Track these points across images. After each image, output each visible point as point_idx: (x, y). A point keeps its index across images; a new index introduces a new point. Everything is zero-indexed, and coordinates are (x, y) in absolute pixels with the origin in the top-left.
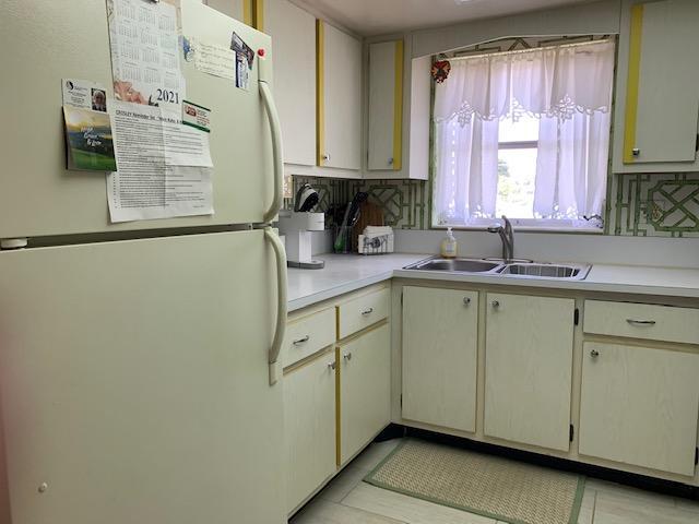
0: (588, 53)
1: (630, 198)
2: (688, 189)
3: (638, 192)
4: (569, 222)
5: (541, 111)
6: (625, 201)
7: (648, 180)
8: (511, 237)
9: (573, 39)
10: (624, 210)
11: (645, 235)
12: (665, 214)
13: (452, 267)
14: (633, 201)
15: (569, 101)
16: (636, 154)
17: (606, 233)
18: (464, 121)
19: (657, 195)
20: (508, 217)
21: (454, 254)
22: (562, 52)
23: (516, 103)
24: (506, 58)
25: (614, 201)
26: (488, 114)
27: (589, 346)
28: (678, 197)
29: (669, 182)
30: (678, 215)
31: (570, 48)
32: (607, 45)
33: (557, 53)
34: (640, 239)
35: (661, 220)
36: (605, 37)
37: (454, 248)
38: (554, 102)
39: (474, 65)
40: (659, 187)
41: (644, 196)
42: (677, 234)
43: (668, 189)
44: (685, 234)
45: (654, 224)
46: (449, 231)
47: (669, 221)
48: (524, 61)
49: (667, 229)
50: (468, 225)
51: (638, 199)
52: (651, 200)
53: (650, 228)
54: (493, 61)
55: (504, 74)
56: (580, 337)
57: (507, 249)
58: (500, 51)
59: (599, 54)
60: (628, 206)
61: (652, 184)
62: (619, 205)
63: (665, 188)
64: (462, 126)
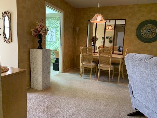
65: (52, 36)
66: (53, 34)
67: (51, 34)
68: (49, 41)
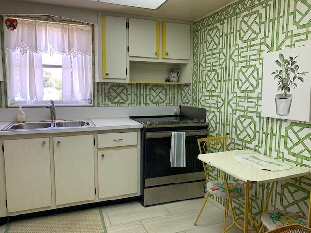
0: (82, 30)
1: (102, 92)
2: (121, 89)
3: (105, 90)
4: (77, 102)
5: (64, 52)
6: (100, 93)
7: (108, 85)
8: (54, 110)
9: (75, 22)
10: (100, 96)
11: (108, 106)
12: (114, 98)
13: (25, 127)
14: (103, 93)
15: (75, 49)
16: (107, 74)
17: (94, 106)
18: (23, 52)
19: (111, 91)
20: (53, 100)
21: (24, 120)
22: (70, 27)
23: (51, 47)
24: (44, 24)
25: (96, 93)
26: (37, 50)
27: (100, 153)
28: (118, 91)
29: (115, 86)
30: (118, 98)
31: (74, 26)
32: (89, 28)
33: (69, 27)
34: (106, 108)
35: (113, 100)
36: (88, 24)
37: (24, 117)
38: (69, 49)
39: (27, 24)
40: (111, 88)
41: (107, 91)
42: (118, 105)
43: (115, 88)
44: (121, 105)
45: (111, 102)
46: (21, 109)
47: (116, 101)
48: (53, 27)
49: (115, 103)
50: (28, 105)
51: (104, 92)
52: (109, 92)
53: (110, 103)
54: (37, 24)
55: (43, 31)
56: (96, 150)
57: (53, 115)
58: (40, 20)
59: (86, 31)
60: (101, 95)
61: (109, 86)
62: (98, 94)
63: (113, 88)
64: (23, 55)
65: (285, 87)
66: (292, 75)
67: (284, 75)
68: (270, 116)
